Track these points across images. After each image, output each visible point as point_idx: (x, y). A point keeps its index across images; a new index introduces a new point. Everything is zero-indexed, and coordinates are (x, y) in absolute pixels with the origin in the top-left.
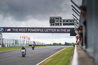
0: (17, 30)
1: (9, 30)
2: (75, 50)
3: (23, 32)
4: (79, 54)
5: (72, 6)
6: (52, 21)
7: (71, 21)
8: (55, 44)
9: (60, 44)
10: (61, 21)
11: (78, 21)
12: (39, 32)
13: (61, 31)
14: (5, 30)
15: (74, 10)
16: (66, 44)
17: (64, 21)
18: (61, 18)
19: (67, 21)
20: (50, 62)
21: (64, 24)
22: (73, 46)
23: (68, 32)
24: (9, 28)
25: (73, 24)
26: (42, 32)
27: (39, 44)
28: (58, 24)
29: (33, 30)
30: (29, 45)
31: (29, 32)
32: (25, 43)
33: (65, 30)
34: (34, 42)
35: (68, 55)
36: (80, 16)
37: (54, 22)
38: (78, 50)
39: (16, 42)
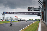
0: (12, 13)
1: (8, 13)
2: (40, 23)
3: (15, 14)
4: (42, 25)
5: (39, 2)
6: (29, 9)
7: (38, 9)
8: (30, 20)
9: (33, 20)
10: (33, 9)
11: (41, 9)
12: (23, 14)
13: (33, 14)
15: (40, 3)
16: (36, 20)
17: (34, 9)
18: (33, 8)
19: (36, 9)
20: (28, 28)
21: (35, 11)
22: (39, 21)
23: (36, 14)
24: (8, 12)
25: (39, 10)
26: (24, 14)
27: (23, 20)
29: (20, 13)
30: (18, 20)
31: (18, 14)
33: (35, 13)
34: (20, 19)
35: (36, 25)
36: (42, 7)
38: (41, 23)
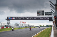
0: (18, 18)
1: (14, 18)
2: (52, 29)
3: (22, 19)
4: (54, 32)
5: (50, 4)
7: (50, 13)
11: (54, 13)
12: (31, 19)
13: (44, 19)
14: (12, 18)
16: (47, 26)
17: (45, 13)
19: (48, 13)
20: (38, 36)
21: (46, 15)
22: (51, 27)
23: (48, 19)
24: (14, 17)
26: (33, 19)
28: (42, 15)
29: (28, 18)
30: (26, 27)
31: (25, 19)
32: (23, 25)
33: (46, 18)
34: (28, 25)
35: (48, 32)
36: (55, 10)
37: (40, 13)
38: (54, 29)
39: (18, 25)
